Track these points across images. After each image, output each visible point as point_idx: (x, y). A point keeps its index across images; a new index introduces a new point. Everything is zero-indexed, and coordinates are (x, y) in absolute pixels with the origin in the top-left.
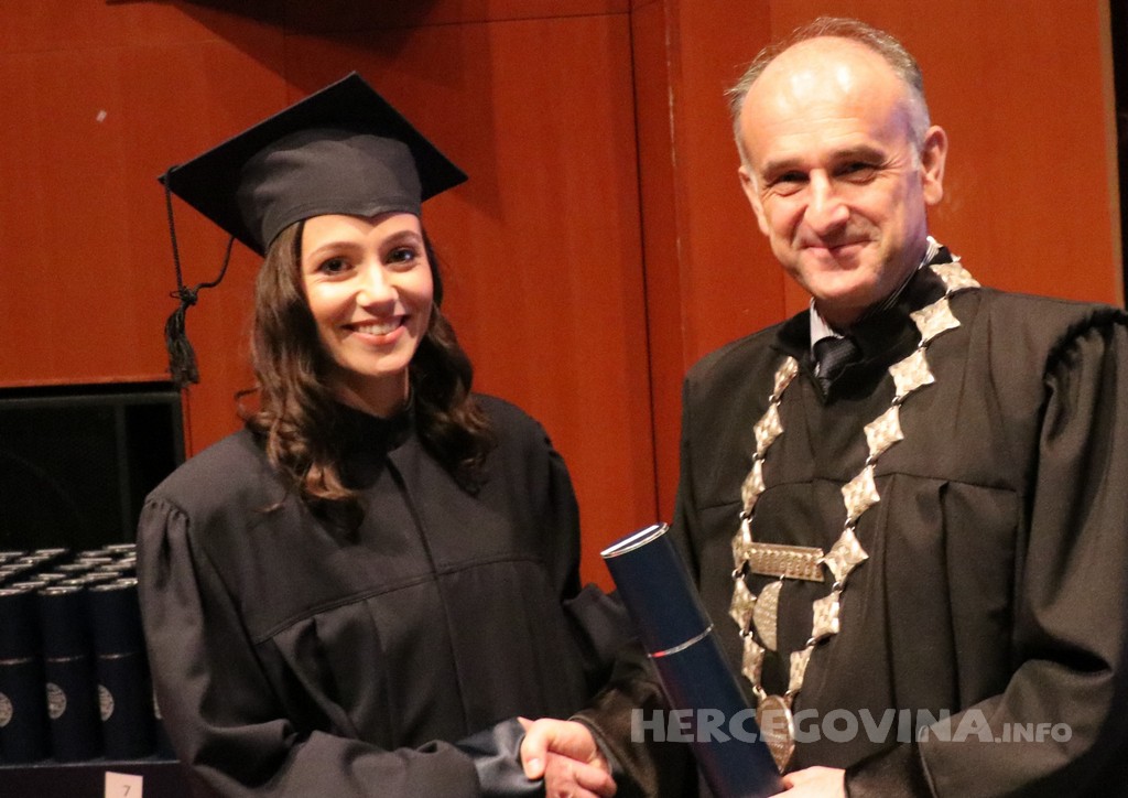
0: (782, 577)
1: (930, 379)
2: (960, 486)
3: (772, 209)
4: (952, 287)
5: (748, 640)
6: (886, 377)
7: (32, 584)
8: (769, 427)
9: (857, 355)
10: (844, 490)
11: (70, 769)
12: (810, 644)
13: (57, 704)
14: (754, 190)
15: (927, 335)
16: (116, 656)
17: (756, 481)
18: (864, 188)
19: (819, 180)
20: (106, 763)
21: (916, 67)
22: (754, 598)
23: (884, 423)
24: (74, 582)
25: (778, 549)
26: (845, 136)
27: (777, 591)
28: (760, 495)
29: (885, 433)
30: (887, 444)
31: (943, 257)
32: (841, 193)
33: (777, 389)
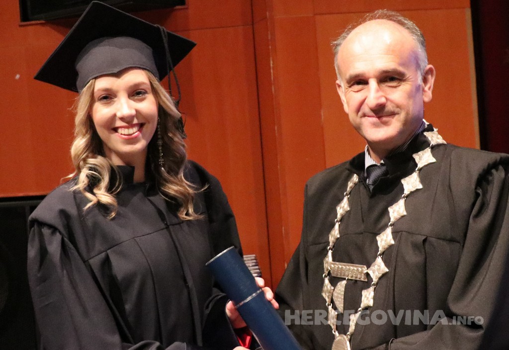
0: (347, 278)
1: (420, 186)
2: (433, 240)
4: (433, 143)
5: (330, 308)
6: (400, 184)
8: (343, 207)
9: (385, 174)
10: (378, 238)
12: (359, 311)
14: (342, 91)
15: (420, 165)
17: (335, 233)
22: (333, 288)
23: (398, 206)
25: (344, 265)
26: (386, 63)
27: (344, 285)
28: (337, 239)
29: (398, 212)
30: (399, 217)
31: (430, 129)
32: (383, 91)
33: (348, 189)
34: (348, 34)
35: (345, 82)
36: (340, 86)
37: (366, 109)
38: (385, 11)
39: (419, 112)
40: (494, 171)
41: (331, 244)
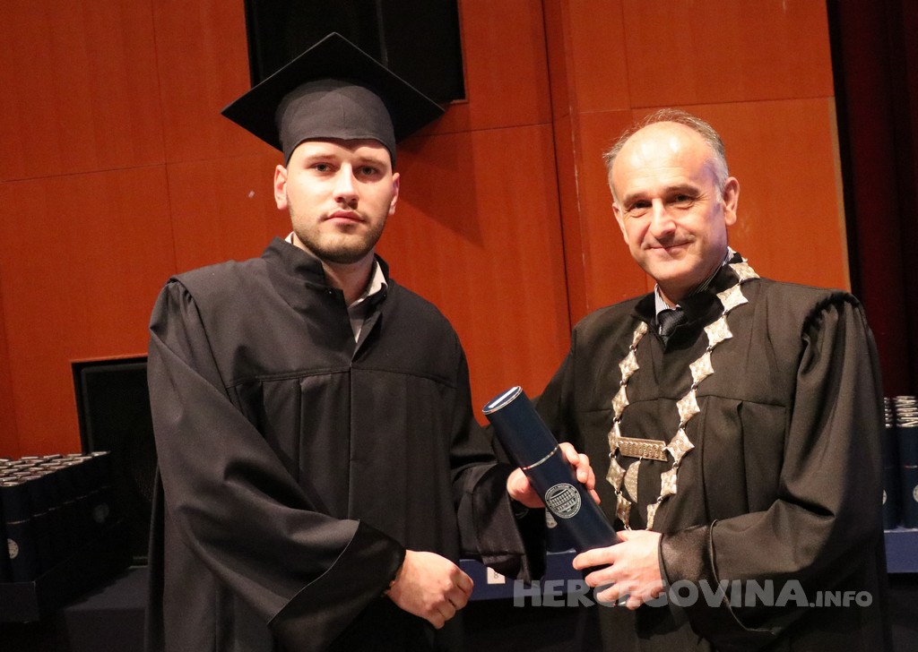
0: (641, 458)
1: (730, 335)
2: (751, 404)
3: (630, 225)
4: (742, 277)
5: (620, 496)
6: (703, 333)
8: (629, 364)
9: (684, 320)
10: (678, 404)
12: (659, 500)
14: (620, 217)
15: (727, 308)
17: (621, 399)
18: (686, 212)
19: (657, 205)
21: (719, 139)
22: (624, 471)
23: (702, 362)
25: (637, 441)
26: (673, 178)
27: (638, 467)
28: (626, 407)
29: (703, 369)
30: (704, 376)
31: (737, 259)
32: (672, 214)
33: (635, 341)
34: (624, 142)
35: (622, 204)
36: (617, 210)
37: (650, 239)
38: (669, 111)
39: (720, 237)
40: (824, 312)
41: (617, 414)
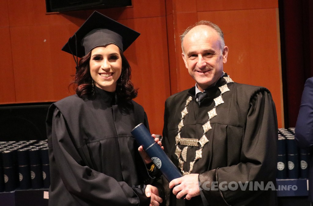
0: (188, 145)
1: (223, 102)
2: (231, 126)
3: (189, 63)
4: (228, 82)
5: (180, 160)
6: (213, 101)
7: (28, 148)
8: (185, 112)
9: (206, 96)
10: (203, 126)
11: (36, 191)
12: (195, 160)
13: (33, 176)
14: (185, 58)
15: (222, 92)
16: (47, 165)
17: (182, 124)
18: (210, 59)
19: (200, 56)
20: (44, 189)
21: (222, 33)
22: (181, 150)
23: (212, 111)
24: (37, 148)
25: (187, 139)
26: (206, 47)
27: (187, 149)
28: (183, 127)
29: (213, 114)
30: (213, 116)
31: (226, 75)
32: (205, 60)
33: (187, 104)
34: (188, 32)
35: (187, 55)
36: (183, 56)
37: (197, 68)
39: (221, 68)
40: (257, 95)
41: (179, 130)
